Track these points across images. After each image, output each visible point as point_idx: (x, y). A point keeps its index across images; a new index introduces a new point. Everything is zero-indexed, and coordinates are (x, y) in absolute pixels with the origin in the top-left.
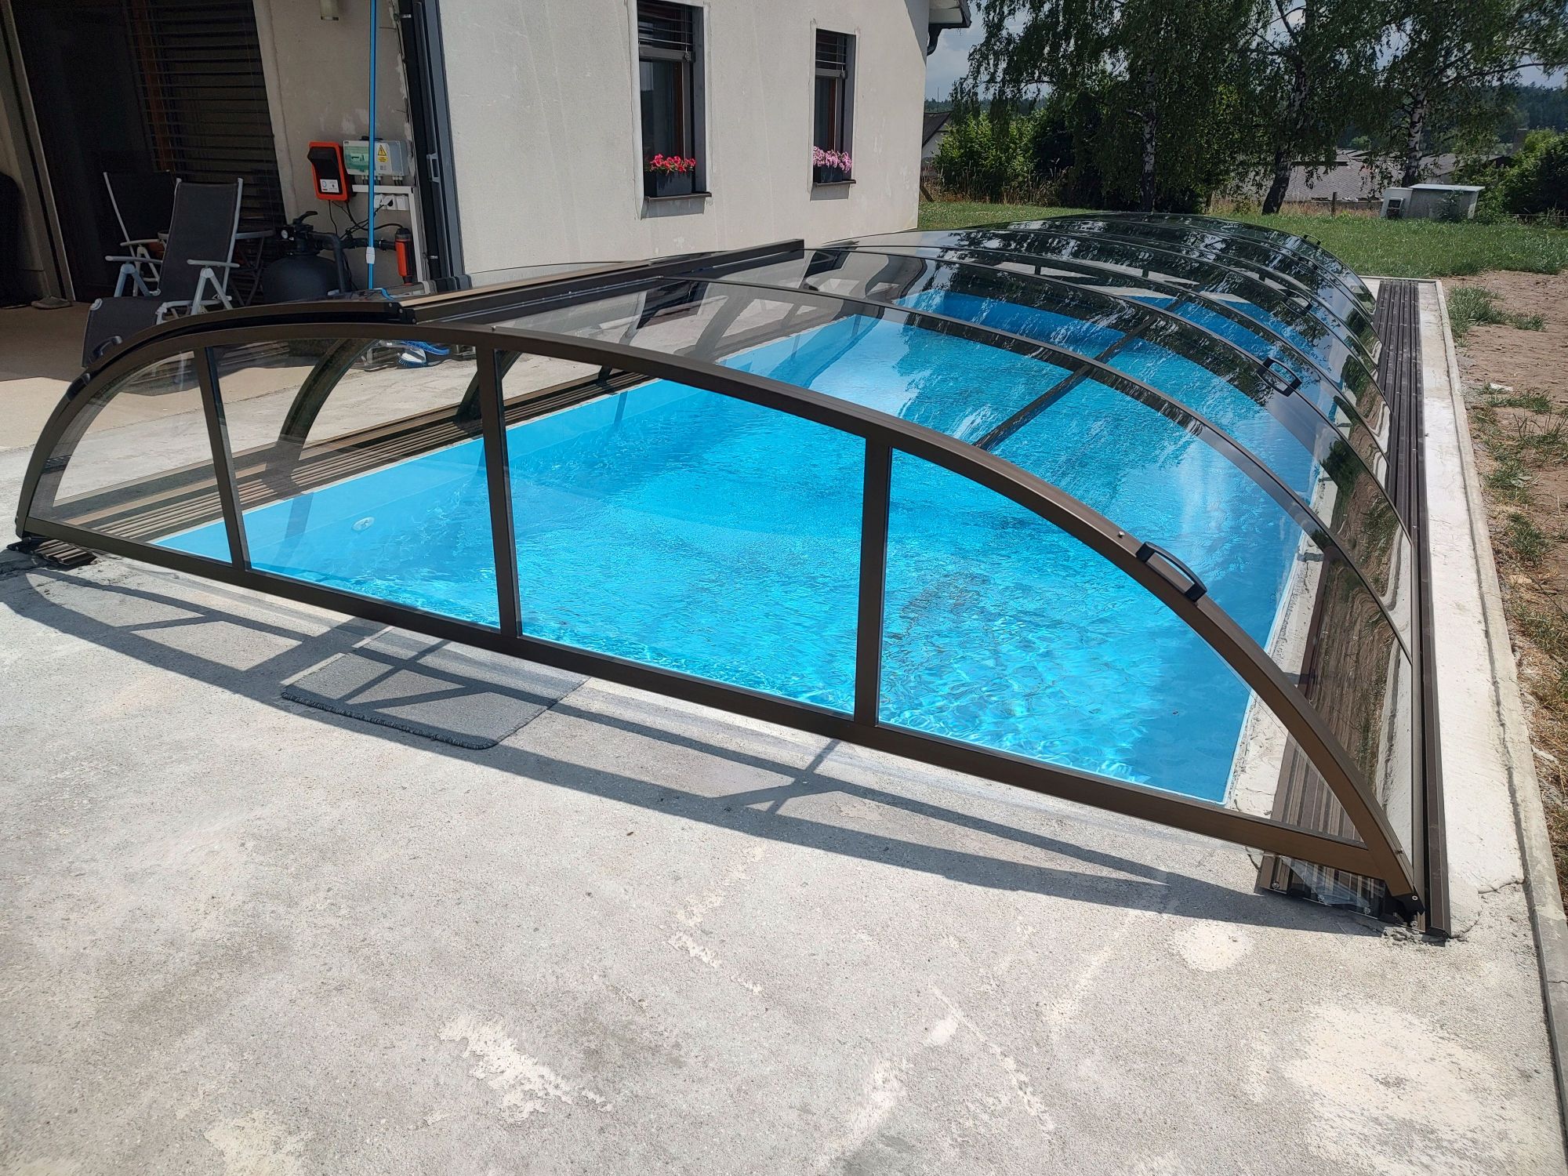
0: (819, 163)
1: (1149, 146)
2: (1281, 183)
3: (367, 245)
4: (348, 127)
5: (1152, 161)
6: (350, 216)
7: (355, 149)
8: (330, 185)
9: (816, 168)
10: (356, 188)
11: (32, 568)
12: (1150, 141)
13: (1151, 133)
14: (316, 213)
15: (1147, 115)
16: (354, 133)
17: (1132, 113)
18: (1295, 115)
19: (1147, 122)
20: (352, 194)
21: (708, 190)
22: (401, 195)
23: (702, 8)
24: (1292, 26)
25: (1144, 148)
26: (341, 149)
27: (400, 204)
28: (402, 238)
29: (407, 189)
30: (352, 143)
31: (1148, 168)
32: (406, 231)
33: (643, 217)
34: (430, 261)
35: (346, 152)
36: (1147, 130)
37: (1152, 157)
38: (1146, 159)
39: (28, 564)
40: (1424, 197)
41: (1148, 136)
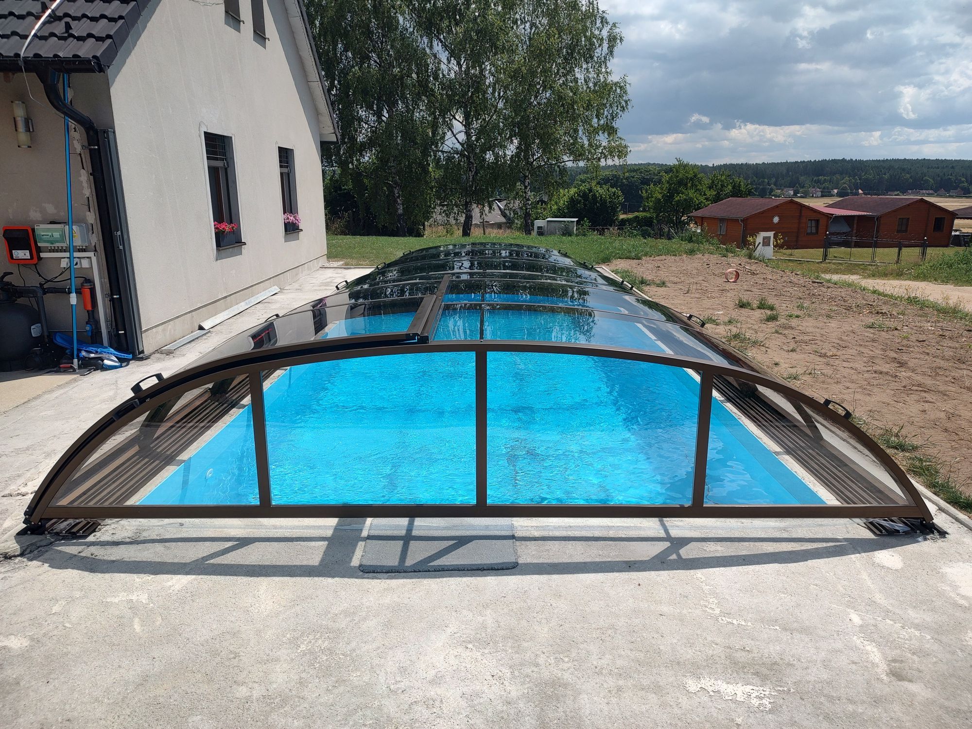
0: (286, 221)
1: (398, 200)
2: (469, 218)
3: (70, 293)
4: (34, 215)
5: (401, 208)
6: (39, 273)
7: (44, 231)
8: (22, 254)
9: (285, 224)
10: (43, 255)
11: (51, 543)
12: (398, 197)
13: (398, 193)
14: (12, 273)
15: (395, 184)
16: (41, 219)
17: (387, 183)
18: (471, 183)
19: (395, 188)
20: (40, 259)
21: (243, 241)
22: (84, 258)
23: (231, 137)
24: (460, 141)
25: (395, 201)
26: (33, 230)
27: (85, 264)
28: (87, 285)
29: (91, 254)
30: (42, 226)
31: (400, 211)
32: (90, 281)
33: (217, 260)
34: (112, 300)
35: (37, 232)
36: (396, 191)
37: (401, 206)
38: (398, 207)
39: (47, 542)
40: (553, 224)
41: (397, 195)
